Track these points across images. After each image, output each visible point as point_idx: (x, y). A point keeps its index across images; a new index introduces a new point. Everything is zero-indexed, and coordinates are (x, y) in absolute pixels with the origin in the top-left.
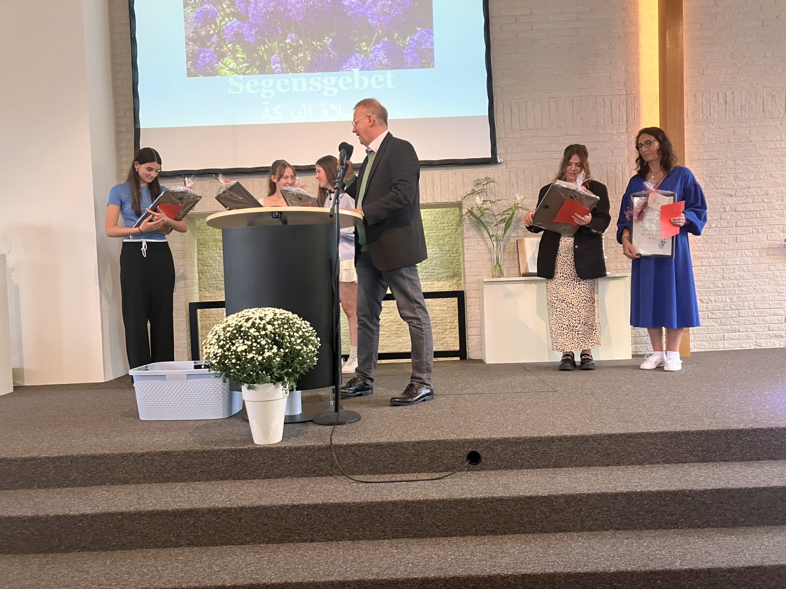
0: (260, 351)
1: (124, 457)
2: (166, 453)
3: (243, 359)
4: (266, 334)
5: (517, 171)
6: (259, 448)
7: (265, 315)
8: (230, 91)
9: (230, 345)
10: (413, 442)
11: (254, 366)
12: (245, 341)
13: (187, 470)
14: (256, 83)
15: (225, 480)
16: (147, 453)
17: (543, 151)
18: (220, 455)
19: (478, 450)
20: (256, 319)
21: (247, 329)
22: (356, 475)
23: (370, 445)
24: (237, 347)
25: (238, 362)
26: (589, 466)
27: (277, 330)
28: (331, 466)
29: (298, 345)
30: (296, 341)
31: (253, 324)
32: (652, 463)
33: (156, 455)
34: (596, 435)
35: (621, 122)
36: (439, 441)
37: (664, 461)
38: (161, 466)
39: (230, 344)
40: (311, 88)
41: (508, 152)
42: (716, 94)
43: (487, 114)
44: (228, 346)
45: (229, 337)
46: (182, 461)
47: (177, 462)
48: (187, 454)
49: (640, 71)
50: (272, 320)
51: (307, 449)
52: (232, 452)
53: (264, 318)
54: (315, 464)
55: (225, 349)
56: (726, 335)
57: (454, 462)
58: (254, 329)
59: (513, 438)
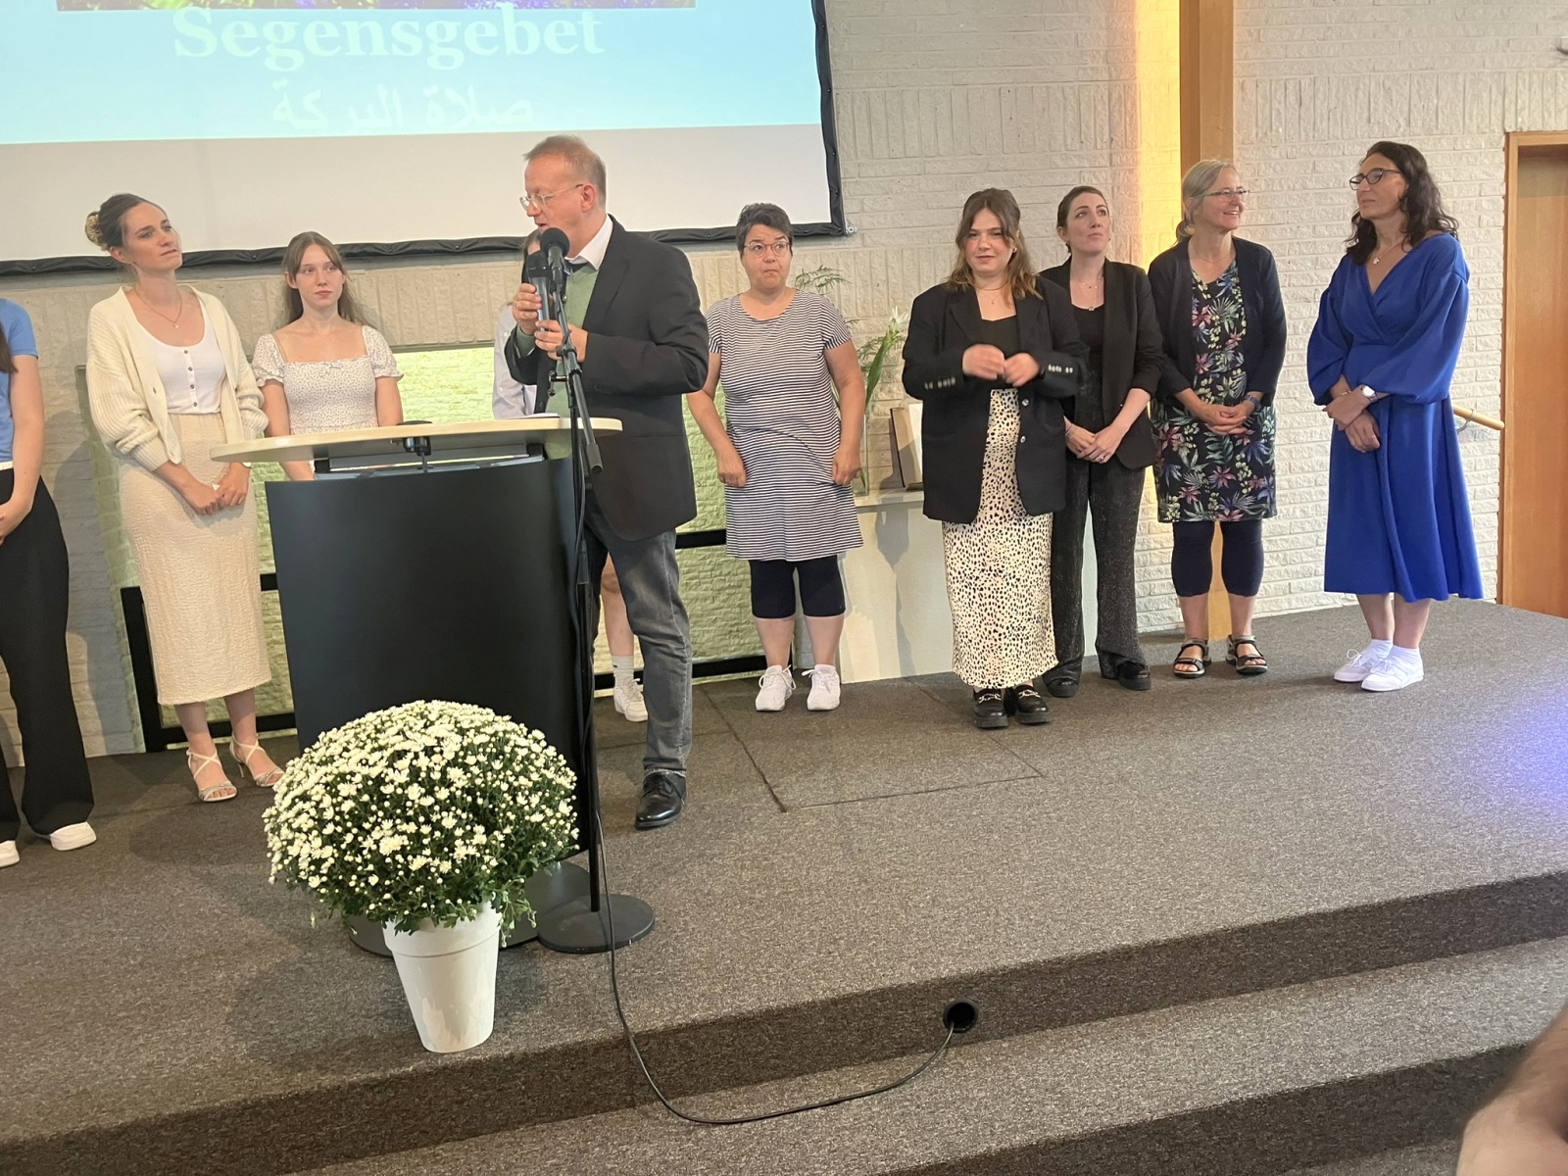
0: (443, 846)
1: (70, 1142)
2: (189, 1117)
3: (401, 873)
4: (452, 796)
5: (886, 252)
6: (445, 1068)
7: (439, 740)
8: (180, 50)
9: (356, 836)
10: (822, 1002)
11: (431, 887)
12: (398, 821)
13: (253, 1149)
14: (250, 31)
15: (360, 1158)
16: (135, 1125)
17: (938, 208)
18: (341, 1100)
19: (970, 1000)
20: (416, 756)
21: (399, 791)
22: (692, 1095)
23: (720, 1023)
24: (377, 842)
25: (387, 882)
26: (1203, 998)
27: (478, 781)
28: (631, 1083)
29: (538, 809)
30: (529, 804)
31: (414, 772)
32: (1324, 976)
33: (161, 1126)
34: (1216, 932)
35: (1099, 140)
36: (883, 991)
37: (1349, 969)
38: (179, 1150)
39: (355, 831)
40: (396, 51)
41: (866, 208)
42: (1282, 82)
43: (816, 119)
44: (349, 838)
45: (350, 812)
46: (236, 1130)
47: (224, 1135)
48: (252, 1110)
49: (1138, 29)
50: (461, 754)
51: (569, 1053)
52: (372, 1088)
53: (437, 749)
54: (588, 1084)
55: (343, 846)
56: (1294, 583)
57: (918, 1033)
58: (416, 785)
59: (1044, 961)
